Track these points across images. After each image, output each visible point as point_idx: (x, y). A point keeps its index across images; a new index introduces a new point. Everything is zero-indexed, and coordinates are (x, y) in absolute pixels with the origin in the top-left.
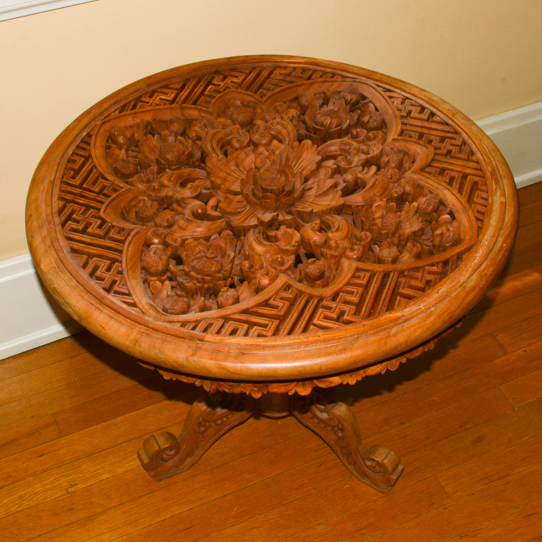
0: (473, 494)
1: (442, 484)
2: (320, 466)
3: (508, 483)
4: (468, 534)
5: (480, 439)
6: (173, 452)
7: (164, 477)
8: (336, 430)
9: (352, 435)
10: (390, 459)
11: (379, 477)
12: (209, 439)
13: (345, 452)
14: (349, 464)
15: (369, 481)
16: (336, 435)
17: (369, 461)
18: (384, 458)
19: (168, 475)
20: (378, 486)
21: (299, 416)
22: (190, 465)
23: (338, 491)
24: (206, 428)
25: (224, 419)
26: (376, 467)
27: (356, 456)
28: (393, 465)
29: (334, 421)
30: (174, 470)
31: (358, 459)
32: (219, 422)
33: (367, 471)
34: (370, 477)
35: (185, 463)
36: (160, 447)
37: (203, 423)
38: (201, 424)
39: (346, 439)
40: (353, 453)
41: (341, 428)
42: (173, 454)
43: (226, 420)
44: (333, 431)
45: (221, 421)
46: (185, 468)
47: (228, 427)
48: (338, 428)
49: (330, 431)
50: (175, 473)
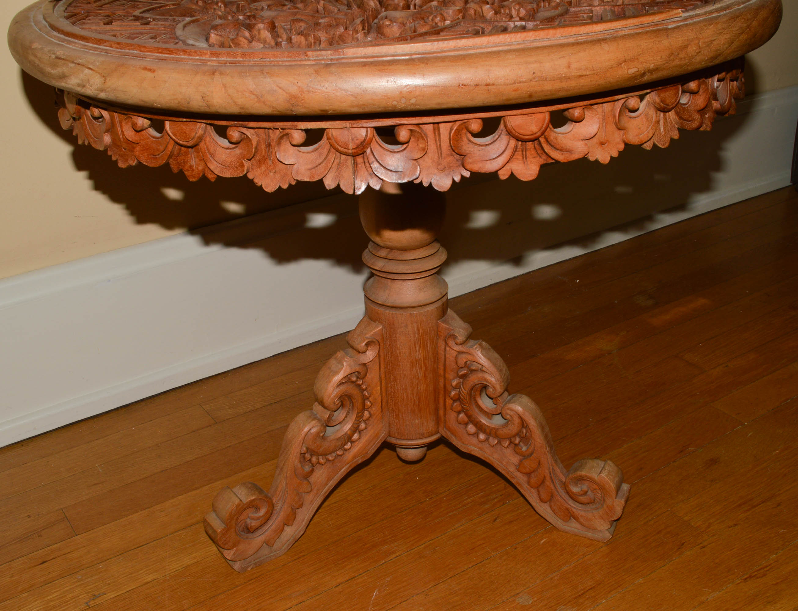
0: (736, 525)
1: (686, 518)
2: (495, 520)
3: (779, 505)
4: (753, 575)
5: (714, 462)
6: (262, 512)
7: (250, 564)
8: (517, 441)
9: (544, 444)
10: (610, 471)
11: (594, 511)
12: (318, 490)
13: (533, 480)
14: (542, 504)
15: (578, 526)
16: (517, 453)
17: (576, 484)
18: (601, 471)
19: (256, 561)
20: (594, 529)
21: (453, 437)
22: (290, 540)
23: (532, 548)
24: (313, 465)
25: (340, 452)
26: (588, 493)
27: (553, 483)
28: (616, 479)
29: (513, 424)
30: (265, 551)
31: (556, 489)
32: (332, 457)
33: (573, 507)
34: (578, 518)
35: (282, 537)
36: (241, 500)
37: (308, 456)
38: (304, 458)
39: (534, 454)
40: (548, 478)
41: (526, 435)
42: (263, 516)
43: (343, 454)
44: (512, 445)
45: (334, 455)
46: (283, 548)
47: (347, 467)
48: (520, 437)
49: (507, 447)
50: (267, 556)
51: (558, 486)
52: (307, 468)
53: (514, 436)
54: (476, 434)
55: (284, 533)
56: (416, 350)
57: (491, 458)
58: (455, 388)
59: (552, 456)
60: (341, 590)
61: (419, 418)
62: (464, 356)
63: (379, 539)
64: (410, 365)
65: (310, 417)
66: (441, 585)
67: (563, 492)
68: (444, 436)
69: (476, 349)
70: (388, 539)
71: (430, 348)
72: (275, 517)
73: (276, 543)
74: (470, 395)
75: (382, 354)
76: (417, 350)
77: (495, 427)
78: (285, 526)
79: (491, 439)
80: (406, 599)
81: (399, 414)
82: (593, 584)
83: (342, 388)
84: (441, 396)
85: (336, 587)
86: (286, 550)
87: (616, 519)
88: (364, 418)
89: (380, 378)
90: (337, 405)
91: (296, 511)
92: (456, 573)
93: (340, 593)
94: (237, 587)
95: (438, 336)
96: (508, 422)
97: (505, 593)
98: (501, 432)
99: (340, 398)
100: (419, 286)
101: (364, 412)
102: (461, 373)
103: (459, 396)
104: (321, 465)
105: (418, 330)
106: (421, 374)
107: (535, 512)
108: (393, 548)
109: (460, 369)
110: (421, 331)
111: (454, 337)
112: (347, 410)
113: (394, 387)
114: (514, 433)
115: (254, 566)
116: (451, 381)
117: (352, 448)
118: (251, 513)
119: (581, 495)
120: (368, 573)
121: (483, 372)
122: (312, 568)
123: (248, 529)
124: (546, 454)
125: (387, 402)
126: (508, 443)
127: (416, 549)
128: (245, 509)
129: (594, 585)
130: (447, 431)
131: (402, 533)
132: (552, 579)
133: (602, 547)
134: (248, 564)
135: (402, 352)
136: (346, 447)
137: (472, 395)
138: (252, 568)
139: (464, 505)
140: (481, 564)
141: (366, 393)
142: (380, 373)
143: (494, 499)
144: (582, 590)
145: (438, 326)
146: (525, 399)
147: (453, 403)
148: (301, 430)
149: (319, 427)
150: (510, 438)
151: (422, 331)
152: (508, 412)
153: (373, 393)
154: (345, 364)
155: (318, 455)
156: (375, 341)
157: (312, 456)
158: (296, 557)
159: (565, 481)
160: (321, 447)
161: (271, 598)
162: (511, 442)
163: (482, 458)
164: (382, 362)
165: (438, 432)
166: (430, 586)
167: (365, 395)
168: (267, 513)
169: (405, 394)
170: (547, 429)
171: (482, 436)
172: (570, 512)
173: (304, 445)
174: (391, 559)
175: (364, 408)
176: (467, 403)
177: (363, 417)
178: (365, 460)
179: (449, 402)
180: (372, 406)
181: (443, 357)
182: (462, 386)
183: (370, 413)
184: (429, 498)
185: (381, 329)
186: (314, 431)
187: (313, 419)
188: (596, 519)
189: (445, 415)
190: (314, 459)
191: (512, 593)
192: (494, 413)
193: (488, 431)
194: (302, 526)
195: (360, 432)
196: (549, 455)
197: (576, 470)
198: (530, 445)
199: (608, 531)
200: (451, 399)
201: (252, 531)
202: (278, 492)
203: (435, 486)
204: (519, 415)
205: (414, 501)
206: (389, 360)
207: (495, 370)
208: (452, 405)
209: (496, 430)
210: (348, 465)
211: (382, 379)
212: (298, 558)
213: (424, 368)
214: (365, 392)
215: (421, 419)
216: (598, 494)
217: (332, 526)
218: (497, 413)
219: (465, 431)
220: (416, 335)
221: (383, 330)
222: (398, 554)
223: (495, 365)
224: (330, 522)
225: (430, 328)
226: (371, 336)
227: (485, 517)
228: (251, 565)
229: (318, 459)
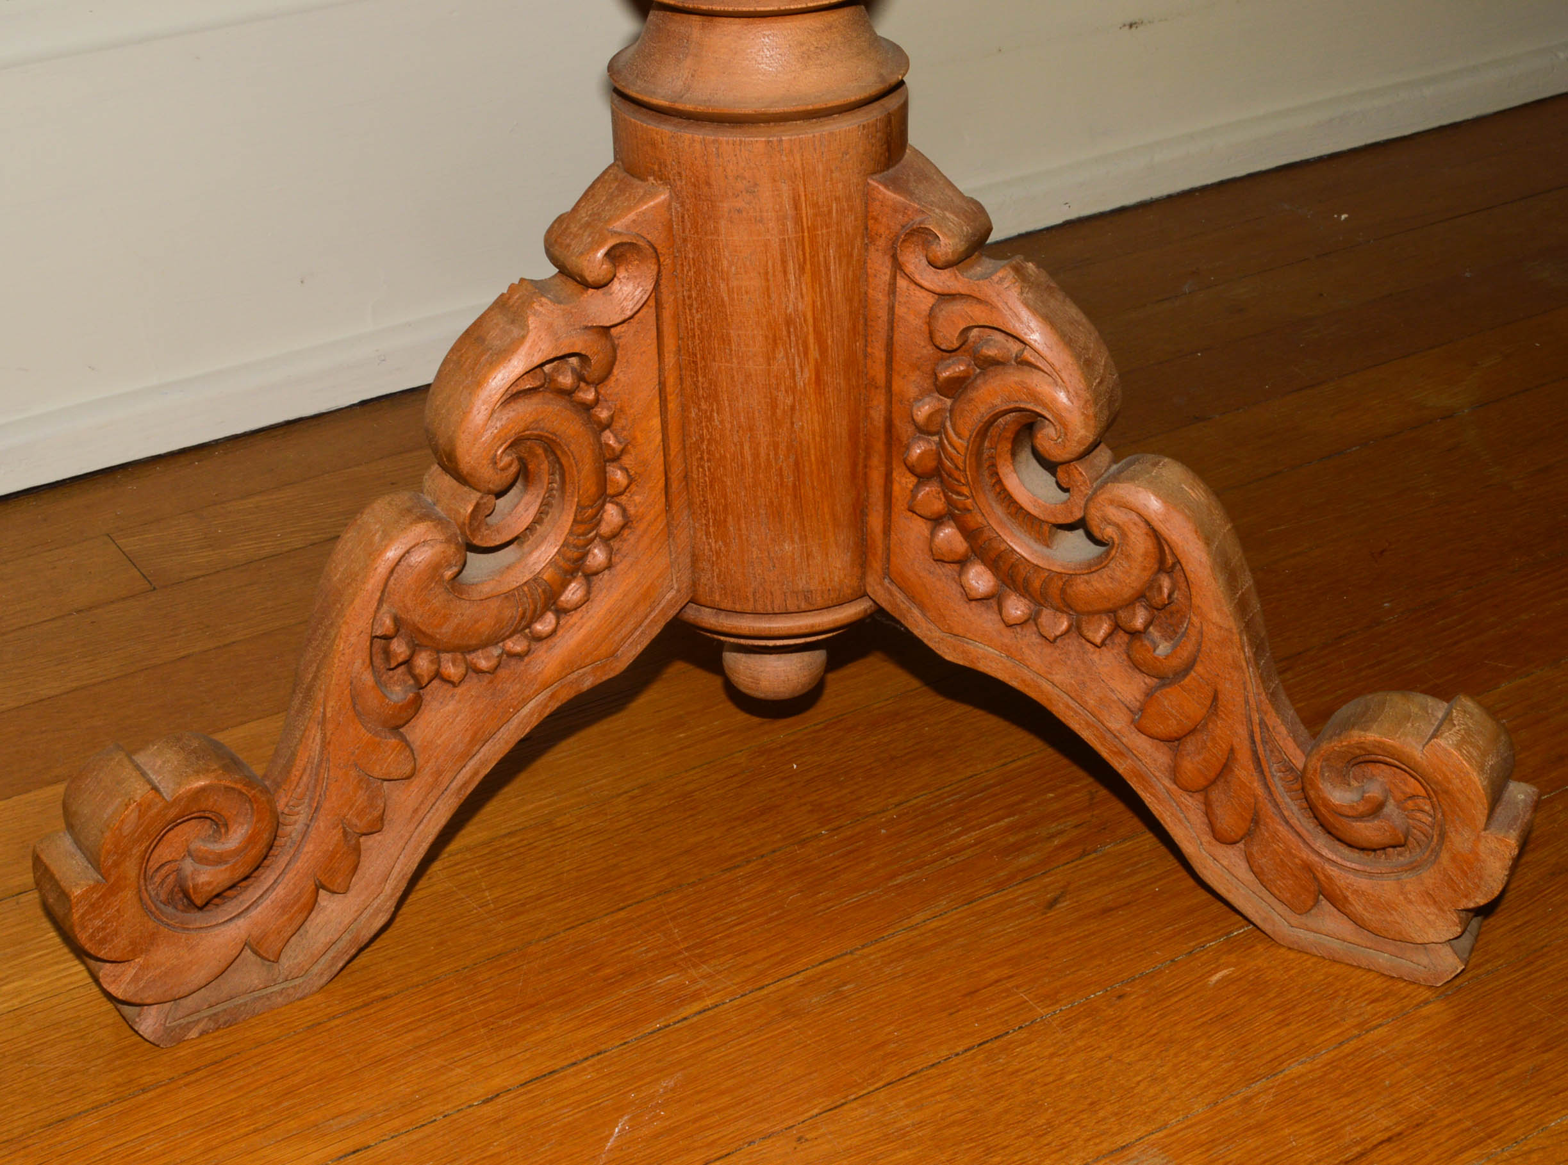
2: (1053, 903)
6: (235, 838)
7: (195, 1017)
8: (1139, 622)
9: (1235, 631)
10: (1468, 731)
11: (1405, 877)
12: (439, 773)
13: (1190, 765)
14: (1221, 850)
15: (1345, 927)
16: (1136, 666)
17: (1343, 778)
18: (1437, 730)
19: (219, 1008)
20: (1402, 941)
21: (916, 612)
22: (340, 945)
23: (1181, 996)
24: (420, 686)
25: (516, 645)
26: (1386, 810)
27: (1262, 772)
28: (1491, 761)
29: (1128, 557)
30: (251, 975)
31: (1271, 793)
32: (487, 658)
33: (1329, 860)
34: (1346, 898)
35: (311, 931)
36: (155, 789)
37: (399, 648)
38: (387, 654)
39: (1199, 668)
40: (1244, 756)
41: (1170, 596)
42: (236, 852)
43: (527, 653)
44: (1122, 638)
45: (496, 651)
46: (316, 969)
47: (541, 697)
48: (1151, 607)
49: (1103, 643)
50: (256, 994)
51: (1278, 787)
52: (399, 693)
53: (1130, 604)
54: (993, 600)
55: (317, 919)
56: (787, 281)
57: (1046, 686)
58: (923, 431)
59: (1261, 676)
60: (501, 1114)
61: (796, 538)
62: (957, 307)
63: (647, 952)
64: (766, 337)
65: (409, 510)
66: (853, 1110)
67: (1295, 809)
68: (884, 605)
69: (1002, 280)
70: (680, 953)
71: (837, 280)
72: (286, 858)
73: (288, 951)
74: (978, 454)
75: (667, 298)
76: (793, 283)
77: (1059, 570)
78: (322, 892)
79: (1046, 616)
80: (724, 1152)
81: (725, 521)
82: (1398, 1124)
83: (525, 409)
84: (876, 461)
85: (486, 1102)
86: (325, 979)
87: (1482, 901)
88: (604, 529)
89: (662, 386)
90: (503, 469)
91: (358, 843)
92: (909, 1072)
93: (497, 1122)
94: (144, 1091)
95: (869, 236)
96: (1108, 553)
97: (1080, 1142)
98: (1082, 587)
99: (511, 446)
100: (802, 44)
101: (603, 505)
102: (946, 374)
103: (940, 461)
104: (447, 686)
105: (796, 206)
106: (806, 375)
107: (1191, 882)
108: (694, 981)
109: (943, 359)
110: (806, 211)
111: (921, 235)
112: (542, 493)
113: (710, 419)
114: (1127, 593)
115: (212, 1025)
116: (911, 406)
117: (560, 633)
118: (193, 835)
119: (1360, 817)
120: (599, 1061)
121: (1026, 368)
122: (409, 1037)
123: (186, 895)
124: (1241, 667)
125: (686, 477)
126: (1105, 628)
127: (772, 988)
128: (175, 823)
129: (1398, 1129)
130: (894, 589)
131: (728, 936)
132: (1247, 1100)
133: (1426, 1002)
134: (189, 1019)
135: (739, 288)
136: (539, 627)
137: (985, 456)
138: (203, 1033)
139: (948, 854)
140: (996, 1044)
141: (609, 438)
142: (661, 370)
143: (1052, 836)
144: (1357, 1143)
145: (867, 196)
146: (1172, 472)
147: (917, 486)
148: (374, 553)
149: (439, 548)
150: (1112, 612)
151: (811, 212)
152: (1113, 513)
153: (635, 438)
154: (532, 322)
155: (438, 649)
156: (641, 243)
157: (415, 648)
158: (359, 1001)
159: (1305, 767)
160: (446, 618)
161: (255, 1131)
162: (1117, 627)
163: (1014, 683)
164: (668, 329)
165: (865, 594)
166: (816, 1111)
167: (608, 445)
168: (251, 840)
169: (746, 447)
170: (1247, 581)
171: (1016, 608)
172: (1316, 878)
173: (385, 607)
174: (685, 1019)
175: (604, 494)
176: (967, 484)
177: (598, 524)
178: (605, 678)
179: (904, 481)
180: (633, 488)
181: (883, 315)
182: (948, 424)
183: (624, 511)
184: (829, 827)
185: (663, 202)
186: (421, 557)
187: (421, 518)
188: (1410, 902)
189: (887, 530)
190: (423, 663)
191: (1105, 1145)
192: (1061, 521)
193: (1037, 584)
194: (382, 897)
195: (590, 576)
196: (1250, 673)
197: (1347, 725)
198: (1184, 634)
199: (1452, 947)
200: (911, 470)
201: (199, 902)
202: (296, 773)
203: (852, 793)
204: (1148, 523)
205: (779, 836)
206: (692, 321)
207: (1070, 360)
208: (914, 493)
209: (1067, 578)
210: (547, 693)
211: (669, 389)
212: (366, 1005)
213: (814, 353)
214: (607, 433)
215: (804, 538)
216: (1419, 815)
217: (492, 906)
218: (1070, 520)
219: (955, 589)
220: (790, 225)
221: (670, 205)
222: (709, 1002)
223: (1068, 341)
224: (487, 893)
225: (837, 199)
226: (628, 227)
227: (1020, 892)
228: (197, 1022)
229: (438, 662)
